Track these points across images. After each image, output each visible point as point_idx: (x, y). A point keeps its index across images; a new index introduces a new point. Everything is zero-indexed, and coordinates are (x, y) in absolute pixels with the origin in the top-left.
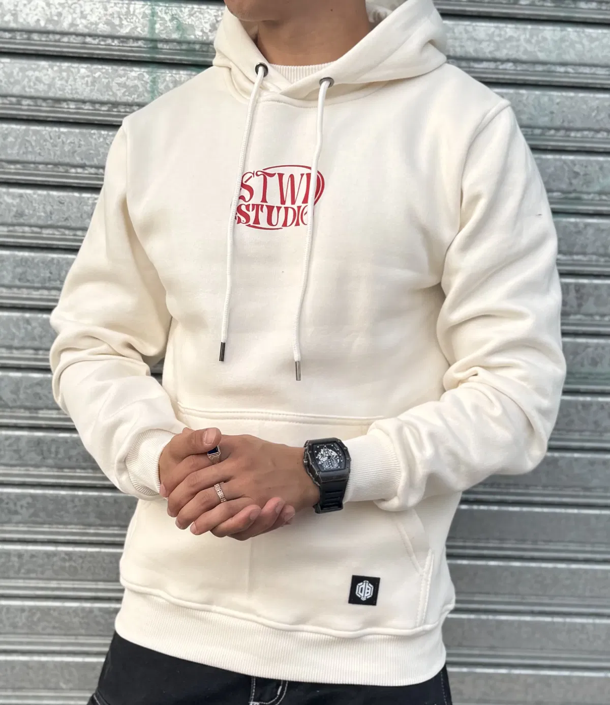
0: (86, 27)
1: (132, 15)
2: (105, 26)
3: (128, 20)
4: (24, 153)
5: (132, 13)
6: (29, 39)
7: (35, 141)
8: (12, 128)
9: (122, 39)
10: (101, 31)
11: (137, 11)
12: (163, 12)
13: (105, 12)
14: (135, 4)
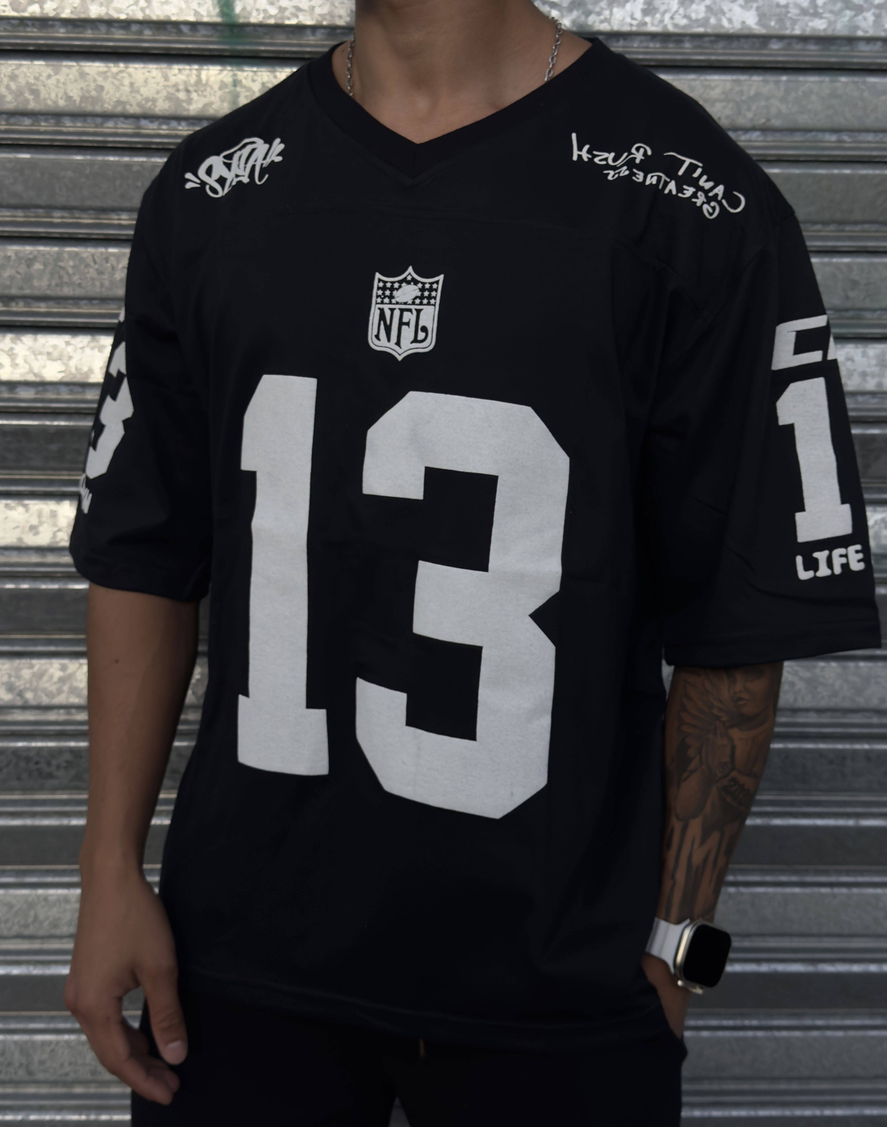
0: (139, 105)
1: (204, 85)
2: (167, 102)
3: (200, 93)
4: (57, 285)
5: (204, 81)
6: (57, 124)
7: (73, 267)
8: (39, 251)
9: (191, 121)
10: (160, 110)
11: (212, 79)
12: (250, 79)
13: (166, 83)
14: (208, 69)
